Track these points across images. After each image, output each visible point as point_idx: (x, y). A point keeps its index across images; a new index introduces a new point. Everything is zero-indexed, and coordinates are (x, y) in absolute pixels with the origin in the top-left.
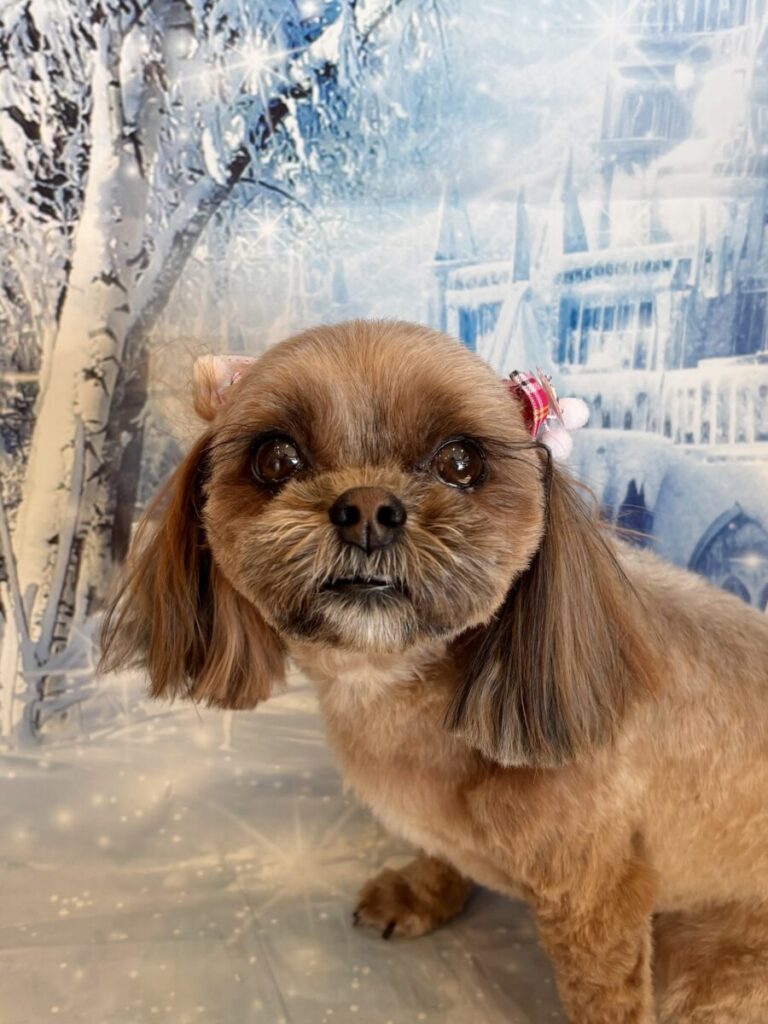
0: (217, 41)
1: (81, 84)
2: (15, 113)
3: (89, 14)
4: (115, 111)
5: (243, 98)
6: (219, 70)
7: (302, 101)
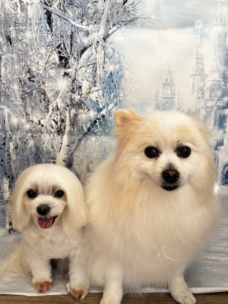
0: (86, 111)
1: (64, 116)
2: (54, 120)
3: (66, 106)
4: (70, 121)
5: (90, 120)
6: (86, 115)
7: (99, 120)
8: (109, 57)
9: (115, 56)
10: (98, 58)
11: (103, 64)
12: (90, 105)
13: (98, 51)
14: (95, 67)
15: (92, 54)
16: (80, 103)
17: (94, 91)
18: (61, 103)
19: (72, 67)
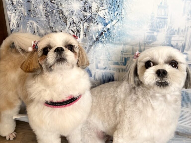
0: (96, 24)
1: (79, 28)
2: (72, 30)
3: (80, 20)
4: (83, 31)
5: (98, 31)
6: (96, 27)
7: (105, 32)
12: (99, 20)
16: (91, 18)
17: (101, 10)
18: (76, 19)
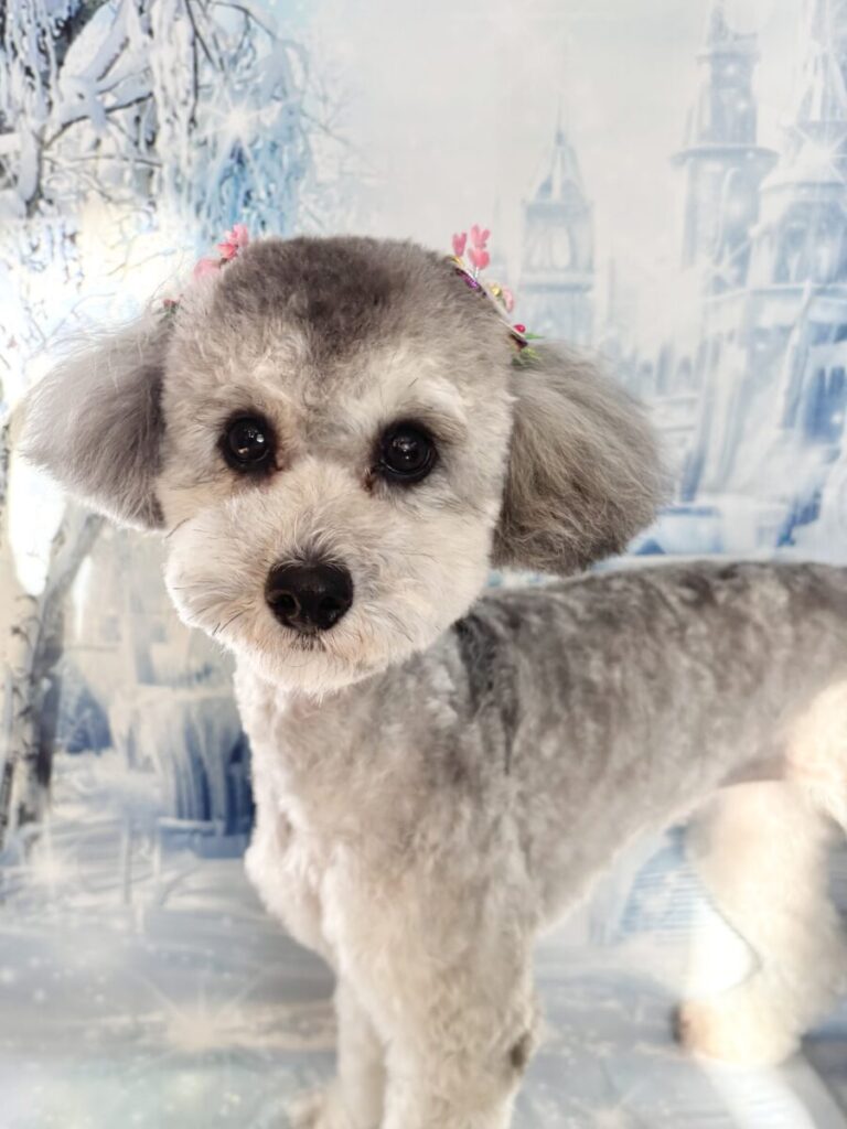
8: (221, 61)
9: (255, 52)
10: (161, 67)
11: (191, 100)
13: (155, 25)
14: (144, 119)
15: (125, 45)
17: (148, 259)
19: (17, 128)
